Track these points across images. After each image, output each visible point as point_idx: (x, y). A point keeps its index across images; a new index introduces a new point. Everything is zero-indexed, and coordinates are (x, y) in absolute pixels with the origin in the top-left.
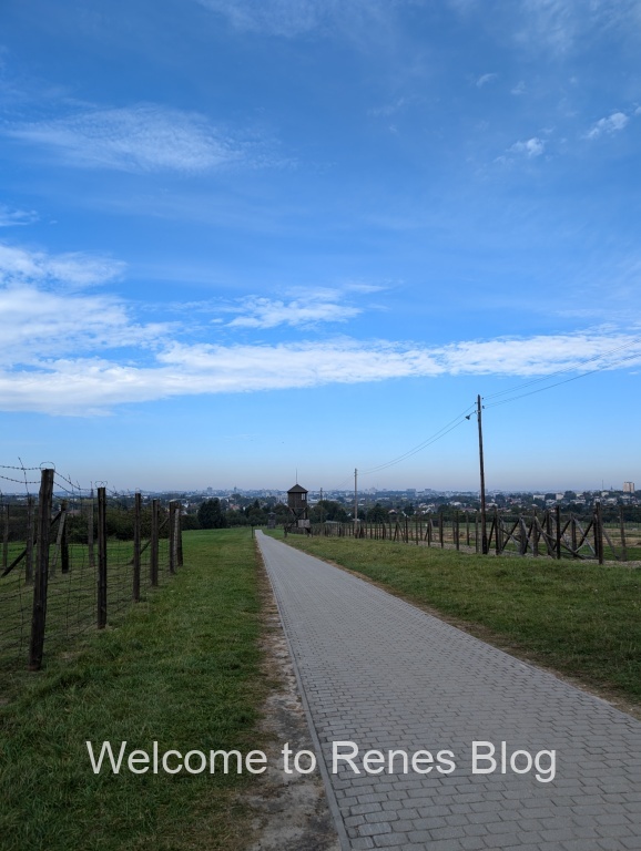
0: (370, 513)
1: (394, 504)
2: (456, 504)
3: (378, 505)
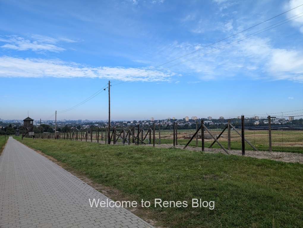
0: (63, 129)
1: (73, 125)
2: (97, 125)
3: (66, 126)
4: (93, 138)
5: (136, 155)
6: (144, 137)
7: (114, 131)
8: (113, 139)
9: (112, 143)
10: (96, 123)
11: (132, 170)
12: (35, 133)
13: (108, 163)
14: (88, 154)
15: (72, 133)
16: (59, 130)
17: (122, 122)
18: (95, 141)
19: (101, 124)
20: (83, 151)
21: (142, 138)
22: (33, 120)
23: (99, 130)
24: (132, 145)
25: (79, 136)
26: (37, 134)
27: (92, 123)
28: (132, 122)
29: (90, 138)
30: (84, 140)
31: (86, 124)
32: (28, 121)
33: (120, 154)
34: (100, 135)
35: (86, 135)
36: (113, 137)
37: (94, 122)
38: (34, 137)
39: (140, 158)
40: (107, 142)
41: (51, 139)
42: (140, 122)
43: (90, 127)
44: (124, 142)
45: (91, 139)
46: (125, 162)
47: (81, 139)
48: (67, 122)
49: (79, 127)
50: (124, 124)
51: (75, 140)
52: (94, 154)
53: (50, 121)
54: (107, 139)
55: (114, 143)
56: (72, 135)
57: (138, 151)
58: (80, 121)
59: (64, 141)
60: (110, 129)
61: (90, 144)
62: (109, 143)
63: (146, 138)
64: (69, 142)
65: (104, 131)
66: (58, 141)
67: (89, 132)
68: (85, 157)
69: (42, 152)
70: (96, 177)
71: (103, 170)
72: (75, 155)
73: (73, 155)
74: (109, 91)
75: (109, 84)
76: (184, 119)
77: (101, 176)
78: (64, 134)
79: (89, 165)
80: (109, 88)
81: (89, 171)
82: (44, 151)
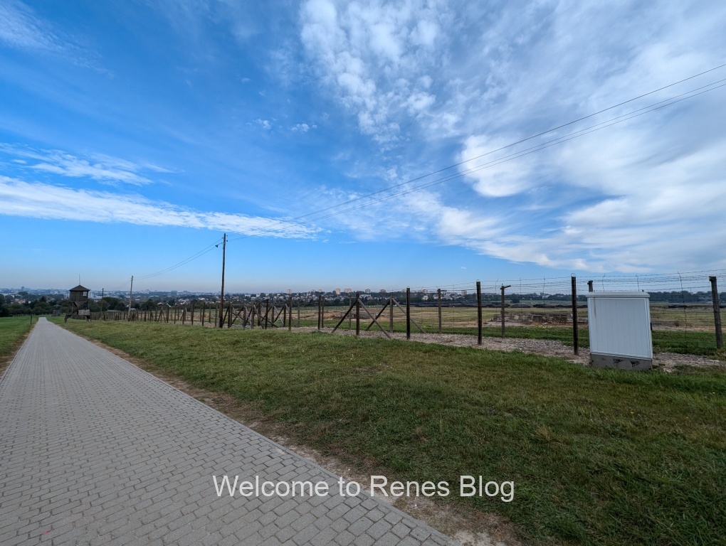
0: (143, 305)
1: (162, 299)
2: (202, 299)
3: (150, 300)
4: (194, 319)
5: (263, 344)
6: (275, 317)
7: (229, 308)
8: (227, 320)
9: (225, 326)
10: (202, 296)
11: (255, 366)
12: (91, 311)
13: (217, 356)
14: (185, 344)
15: (159, 312)
16: (136, 306)
17: (243, 295)
18: (197, 323)
19: (210, 297)
20: (177, 339)
21: (273, 318)
22: (88, 291)
23: (205, 307)
24: (257, 328)
25: (171, 316)
26: (94, 314)
27: (194, 296)
28: (258, 296)
29: (190, 319)
30: (179, 323)
31: (185, 298)
32: (79, 291)
33: (237, 342)
34: (207, 314)
35: (184, 314)
36: (227, 317)
37: (197, 295)
38: (88, 317)
39: (267, 348)
40: (218, 324)
41: (120, 322)
42: (270, 295)
43: (192, 302)
44: (244, 325)
45: (192, 320)
46: (244, 353)
47: (175, 320)
48: (151, 293)
49: (172, 302)
50: (247, 298)
51: (163, 322)
52: (195, 342)
53: (120, 292)
54: (218, 321)
55: (229, 326)
56: (158, 314)
57: (265, 337)
58: (174, 293)
59: (145, 324)
60: (222, 306)
61: (189, 328)
62: (221, 326)
63: (278, 319)
64: (154, 325)
65: (213, 307)
66: (133, 324)
67: (189, 310)
68: (181, 348)
69: (102, 342)
70: (196, 379)
71: (208, 368)
72: (163, 346)
73: (158, 346)
74: (224, 249)
75: (225, 238)
76: (334, 292)
77: (205, 376)
78: (145, 314)
79: (185, 360)
80: (224, 245)
81: (185, 369)
82: (105, 341)
